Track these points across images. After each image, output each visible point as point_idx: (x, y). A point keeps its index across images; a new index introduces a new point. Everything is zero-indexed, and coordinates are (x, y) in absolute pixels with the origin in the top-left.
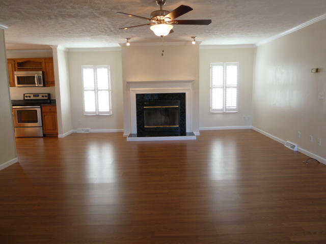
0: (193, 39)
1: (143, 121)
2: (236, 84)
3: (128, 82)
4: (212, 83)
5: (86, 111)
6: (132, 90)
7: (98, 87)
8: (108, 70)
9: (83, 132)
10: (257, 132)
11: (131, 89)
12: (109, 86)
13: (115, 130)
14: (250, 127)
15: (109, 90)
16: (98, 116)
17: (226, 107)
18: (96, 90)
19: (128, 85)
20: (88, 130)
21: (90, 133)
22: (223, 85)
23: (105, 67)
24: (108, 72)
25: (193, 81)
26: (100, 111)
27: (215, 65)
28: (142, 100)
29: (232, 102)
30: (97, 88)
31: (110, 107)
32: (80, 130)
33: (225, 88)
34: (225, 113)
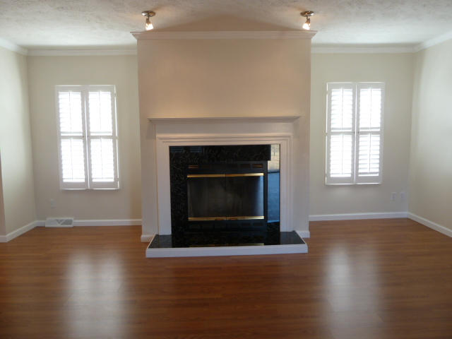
0: (305, 19)
1: (186, 207)
2: (379, 125)
3: (151, 120)
4: (330, 124)
5: (65, 181)
6: (161, 139)
7: (91, 130)
8: (112, 95)
9: (59, 225)
10: (430, 229)
11: (158, 136)
12: (114, 128)
13: (126, 222)
14: (405, 214)
15: (113, 137)
16: (90, 193)
17: (357, 173)
18: (86, 138)
19: (151, 126)
20: (69, 222)
21: (74, 227)
22: (353, 128)
23: (105, 89)
24: (113, 100)
25: (298, 118)
26: (94, 181)
27: (338, 87)
28: (182, 159)
29: (371, 164)
30: (89, 132)
31: (115, 174)
32: (51, 222)
33: (356, 133)
34: (355, 187)
